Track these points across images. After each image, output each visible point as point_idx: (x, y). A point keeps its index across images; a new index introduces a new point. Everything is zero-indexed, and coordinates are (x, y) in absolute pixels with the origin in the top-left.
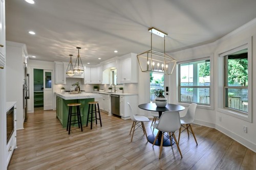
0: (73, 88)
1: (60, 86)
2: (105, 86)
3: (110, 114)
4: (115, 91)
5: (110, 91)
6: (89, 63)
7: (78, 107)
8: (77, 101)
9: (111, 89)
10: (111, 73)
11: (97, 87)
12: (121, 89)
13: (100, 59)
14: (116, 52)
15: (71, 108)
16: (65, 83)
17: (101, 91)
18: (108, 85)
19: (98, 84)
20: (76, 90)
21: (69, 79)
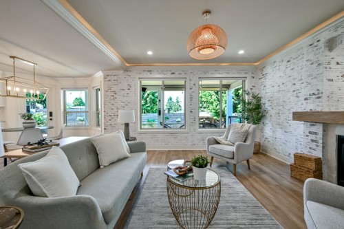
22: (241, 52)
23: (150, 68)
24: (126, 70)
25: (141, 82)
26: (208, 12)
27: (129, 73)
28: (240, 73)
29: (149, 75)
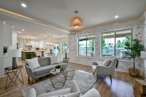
0: (28, 49)
1: (22, 48)
5: (42, 50)
7: (30, 54)
8: (29, 53)
11: (38, 49)
12: (46, 49)
15: (28, 54)
16: (24, 47)
17: (39, 50)
18: (42, 48)
20: (29, 50)
21: (26, 46)
22: (117, 17)
23: (80, 32)
24: (74, 34)
25: (79, 38)
26: (76, 12)
27: (75, 35)
28: (127, 27)
29: (81, 35)
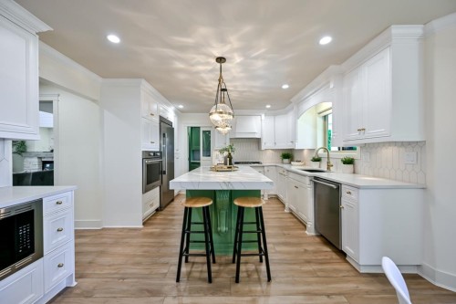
2: (305, 152)
3: (310, 231)
4: (329, 167)
5: (315, 166)
6: (268, 106)
9: (318, 160)
10: (320, 121)
13: (285, 87)
14: (326, 40)
17: (295, 165)
18: (313, 150)
19: (291, 150)
